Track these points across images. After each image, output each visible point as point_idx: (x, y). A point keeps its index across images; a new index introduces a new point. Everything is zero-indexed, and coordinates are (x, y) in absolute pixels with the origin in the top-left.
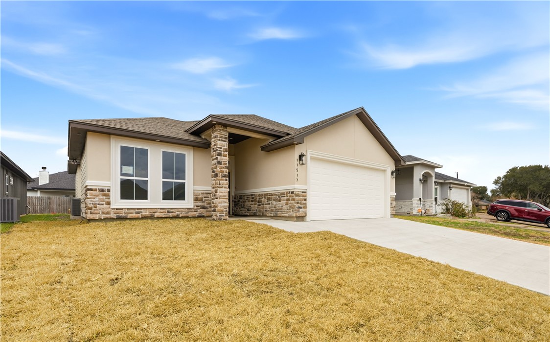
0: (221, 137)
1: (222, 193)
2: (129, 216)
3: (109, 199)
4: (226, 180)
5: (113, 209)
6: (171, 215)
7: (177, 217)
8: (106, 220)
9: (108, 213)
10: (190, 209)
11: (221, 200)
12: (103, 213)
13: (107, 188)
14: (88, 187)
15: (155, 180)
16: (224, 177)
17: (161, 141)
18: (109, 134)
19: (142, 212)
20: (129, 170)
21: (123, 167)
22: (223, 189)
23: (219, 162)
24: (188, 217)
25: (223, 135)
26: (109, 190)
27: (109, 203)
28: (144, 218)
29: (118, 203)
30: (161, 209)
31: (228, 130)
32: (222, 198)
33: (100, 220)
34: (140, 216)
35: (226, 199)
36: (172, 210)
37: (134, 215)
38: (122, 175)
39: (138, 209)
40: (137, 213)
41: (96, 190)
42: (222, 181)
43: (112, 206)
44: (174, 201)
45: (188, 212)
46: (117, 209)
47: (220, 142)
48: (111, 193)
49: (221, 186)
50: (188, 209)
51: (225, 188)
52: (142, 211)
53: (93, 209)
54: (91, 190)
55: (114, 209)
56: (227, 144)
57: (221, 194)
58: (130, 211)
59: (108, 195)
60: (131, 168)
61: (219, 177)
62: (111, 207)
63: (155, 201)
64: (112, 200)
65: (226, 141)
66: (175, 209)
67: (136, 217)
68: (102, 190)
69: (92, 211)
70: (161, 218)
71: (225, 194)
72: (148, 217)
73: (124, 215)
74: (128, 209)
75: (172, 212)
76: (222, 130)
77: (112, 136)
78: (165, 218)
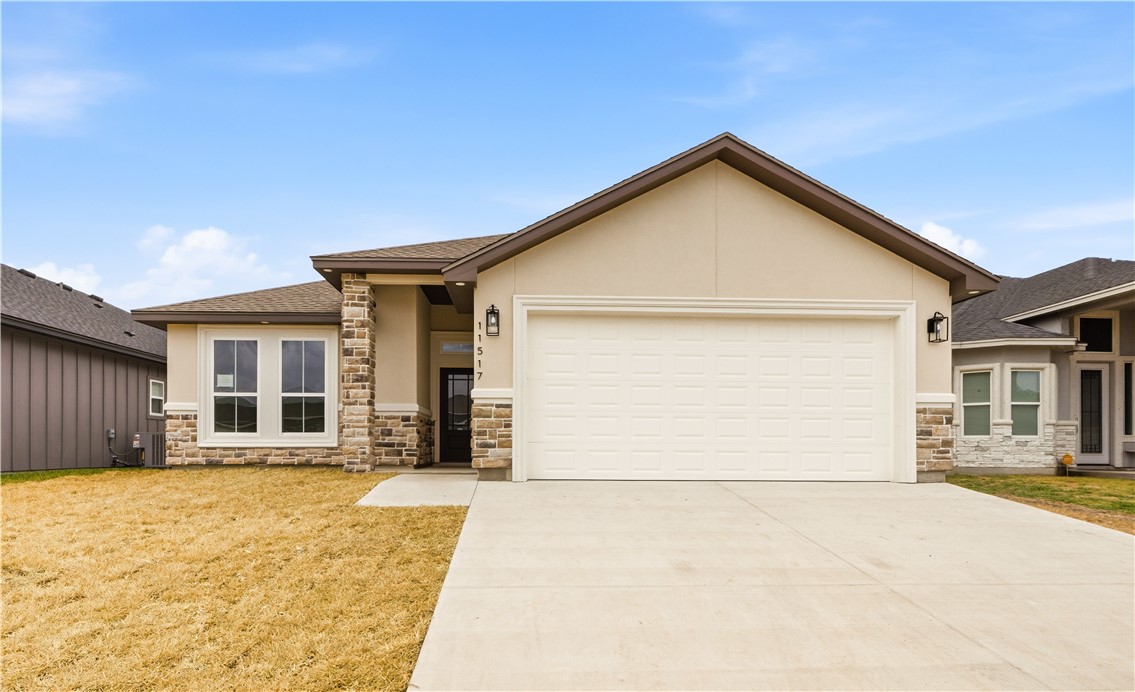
0: (353, 298)
1: (352, 414)
2: (226, 461)
3: (195, 431)
4: (364, 387)
5: (201, 448)
6: (296, 460)
7: (307, 465)
8: (191, 466)
9: (193, 455)
10: (332, 449)
11: (352, 429)
12: (188, 456)
13: (193, 413)
14: (168, 413)
15: (269, 396)
16: (357, 381)
17: (270, 323)
18: (196, 323)
19: (245, 455)
20: (227, 380)
21: (219, 376)
22: (358, 406)
23: (347, 349)
24: (328, 465)
25: (356, 292)
26: (195, 417)
27: (194, 439)
28: (249, 464)
29: (210, 438)
30: (277, 448)
31: (367, 280)
32: (353, 427)
33: (181, 466)
34: (241, 460)
35: (363, 427)
36: (297, 452)
37: (233, 460)
38: (217, 389)
39: (239, 449)
40: (238, 456)
41: (177, 418)
42: (354, 390)
43: (201, 443)
44: (303, 434)
45: (329, 456)
46: (208, 448)
47: (350, 308)
48: (200, 423)
49: (351, 400)
50: (328, 448)
51: (361, 404)
52: (247, 451)
53: (174, 448)
54: (171, 417)
55: (203, 448)
56: (367, 310)
57: (351, 417)
58: (226, 453)
59: (195, 426)
60: (231, 377)
61: (348, 381)
62: (199, 445)
63: (270, 434)
64: (200, 434)
65: (362, 306)
66: (303, 448)
67: (236, 462)
68: (185, 417)
69: (173, 452)
70: (278, 466)
71: (360, 417)
72: (256, 463)
73: (217, 458)
74: (225, 449)
75: (297, 455)
76: (356, 283)
77: (199, 326)
78: (286, 465)
